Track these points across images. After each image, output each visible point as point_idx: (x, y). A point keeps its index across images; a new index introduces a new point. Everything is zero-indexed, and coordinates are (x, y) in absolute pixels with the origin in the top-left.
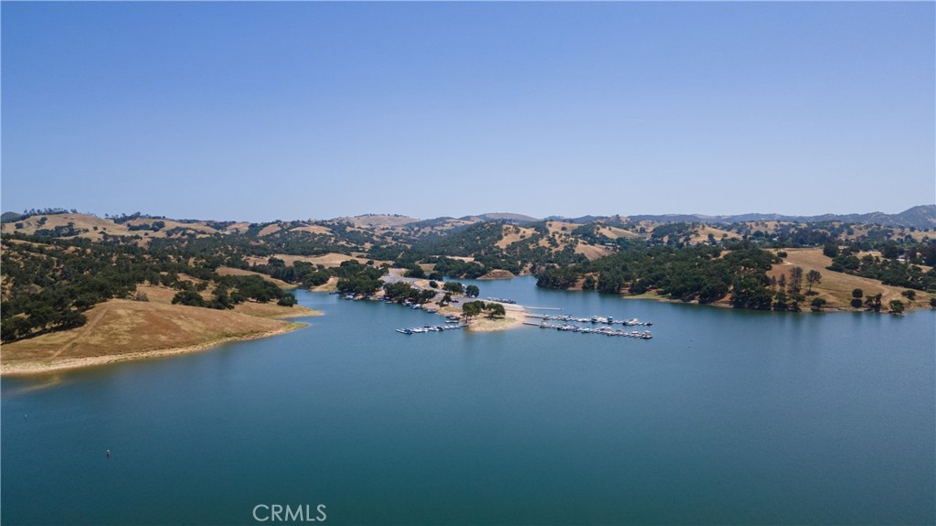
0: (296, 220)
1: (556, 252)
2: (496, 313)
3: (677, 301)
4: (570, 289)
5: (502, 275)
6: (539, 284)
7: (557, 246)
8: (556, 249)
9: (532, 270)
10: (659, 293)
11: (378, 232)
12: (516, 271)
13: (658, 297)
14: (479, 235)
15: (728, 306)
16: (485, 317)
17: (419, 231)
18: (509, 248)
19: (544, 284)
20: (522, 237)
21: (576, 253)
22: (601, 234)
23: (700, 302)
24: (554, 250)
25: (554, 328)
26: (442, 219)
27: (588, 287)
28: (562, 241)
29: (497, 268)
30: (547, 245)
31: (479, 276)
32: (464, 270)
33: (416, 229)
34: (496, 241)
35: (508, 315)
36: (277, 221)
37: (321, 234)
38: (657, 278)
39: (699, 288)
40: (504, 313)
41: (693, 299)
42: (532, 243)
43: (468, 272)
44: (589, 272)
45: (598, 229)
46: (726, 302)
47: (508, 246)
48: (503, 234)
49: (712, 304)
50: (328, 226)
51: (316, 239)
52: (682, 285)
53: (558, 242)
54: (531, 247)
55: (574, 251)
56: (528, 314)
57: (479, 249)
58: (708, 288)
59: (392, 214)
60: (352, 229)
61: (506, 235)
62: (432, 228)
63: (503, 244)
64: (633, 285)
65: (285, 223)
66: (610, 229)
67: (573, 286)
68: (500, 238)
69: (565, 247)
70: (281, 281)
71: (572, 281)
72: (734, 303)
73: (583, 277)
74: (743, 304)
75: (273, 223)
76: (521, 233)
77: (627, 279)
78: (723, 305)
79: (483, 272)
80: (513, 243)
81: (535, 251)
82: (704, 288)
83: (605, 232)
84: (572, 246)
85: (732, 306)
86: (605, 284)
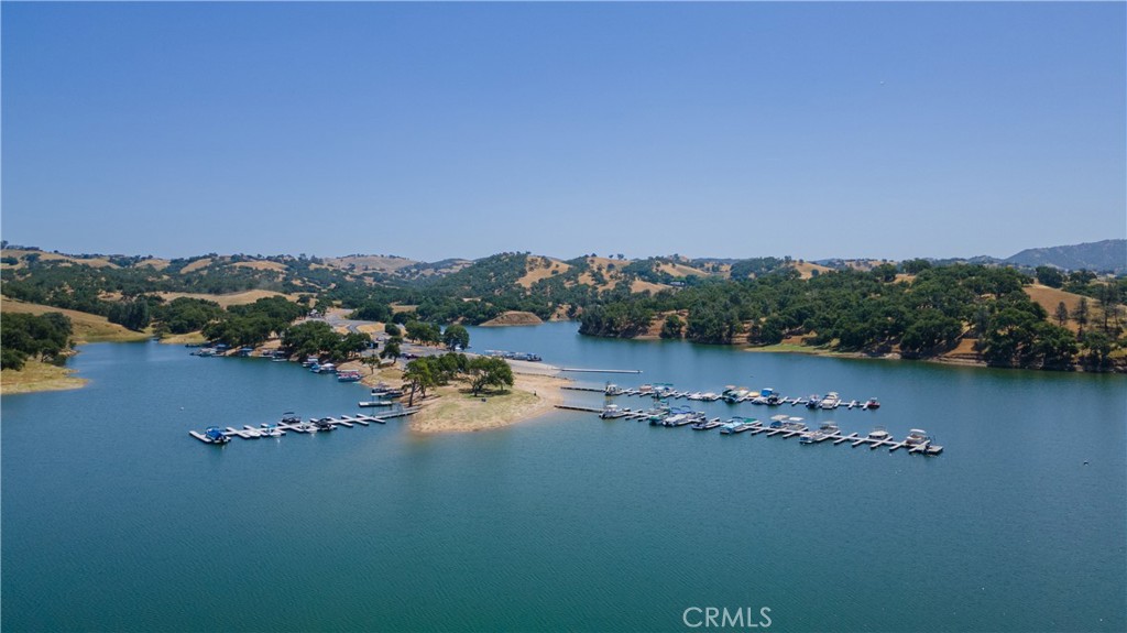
0: (238, 254)
1: (604, 291)
2: (491, 380)
3: (857, 355)
4: (640, 337)
5: (521, 319)
6: (584, 332)
7: (605, 283)
8: (604, 288)
9: (571, 313)
10: (810, 342)
11: (357, 272)
12: (544, 315)
13: (810, 349)
14: (492, 270)
15: (973, 363)
16: (462, 391)
17: (417, 273)
18: (534, 287)
19: (591, 330)
20: (554, 272)
21: (633, 292)
22: (662, 271)
23: (904, 357)
24: (601, 289)
25: (639, 419)
26: (450, 261)
27: (670, 334)
28: (611, 277)
29: (514, 309)
30: (591, 282)
31: (484, 321)
32: (461, 311)
33: (413, 270)
34: (517, 277)
35: (520, 384)
36: (211, 256)
37: (265, 270)
38: (801, 317)
39: (897, 329)
40: (509, 381)
41: (889, 351)
42: (569, 279)
43: (467, 316)
44: (669, 309)
45: (658, 265)
46: (965, 356)
47: (534, 283)
48: (527, 268)
49: (935, 360)
50: (286, 262)
51: (257, 276)
52: (861, 325)
53: (607, 277)
54: (567, 285)
55: (630, 289)
56: (567, 384)
57: (493, 288)
58: (918, 329)
59: (387, 254)
60: (318, 266)
61: (531, 269)
62: (436, 270)
63: (527, 282)
64: (755, 328)
65: (222, 258)
66: (674, 266)
67: (645, 332)
68: (523, 273)
69: (617, 284)
70: (120, 326)
71: (642, 325)
72: (986, 358)
73: (661, 317)
74: (1008, 359)
75: (205, 257)
76: (553, 267)
77: (744, 317)
78: (961, 362)
79: (491, 315)
80: (541, 280)
81: (572, 290)
82: (911, 329)
83: (668, 269)
84: (626, 282)
85: (984, 364)
86: (704, 327)
